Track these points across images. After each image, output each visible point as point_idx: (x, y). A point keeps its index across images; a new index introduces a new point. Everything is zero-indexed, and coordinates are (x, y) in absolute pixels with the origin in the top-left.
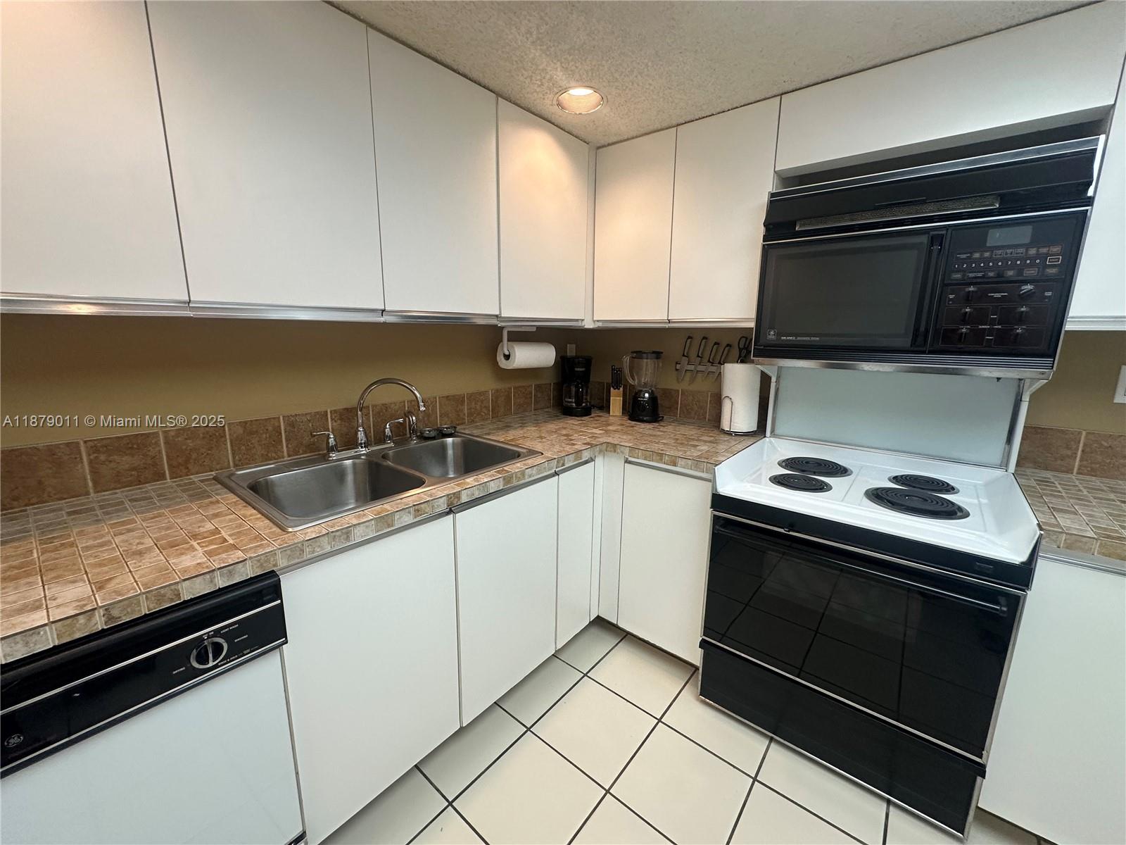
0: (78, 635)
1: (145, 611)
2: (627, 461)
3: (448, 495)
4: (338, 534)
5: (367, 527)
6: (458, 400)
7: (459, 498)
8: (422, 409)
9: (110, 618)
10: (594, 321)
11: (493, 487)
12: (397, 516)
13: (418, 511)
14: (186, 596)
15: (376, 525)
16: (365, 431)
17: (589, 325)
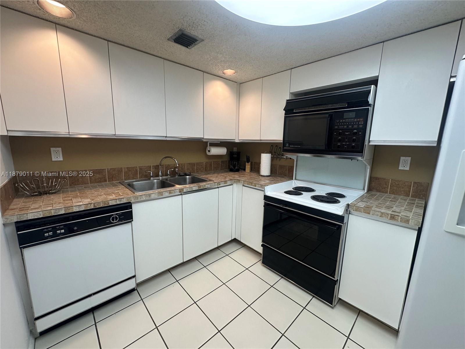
0: (88, 209)
1: (102, 206)
2: (243, 186)
3: (179, 189)
4: (147, 195)
5: (155, 195)
6: (193, 165)
7: (183, 190)
8: (177, 165)
9: (95, 206)
10: (239, 140)
11: (194, 189)
12: (164, 193)
13: (170, 192)
14: (110, 204)
15: (158, 194)
17: (237, 141)
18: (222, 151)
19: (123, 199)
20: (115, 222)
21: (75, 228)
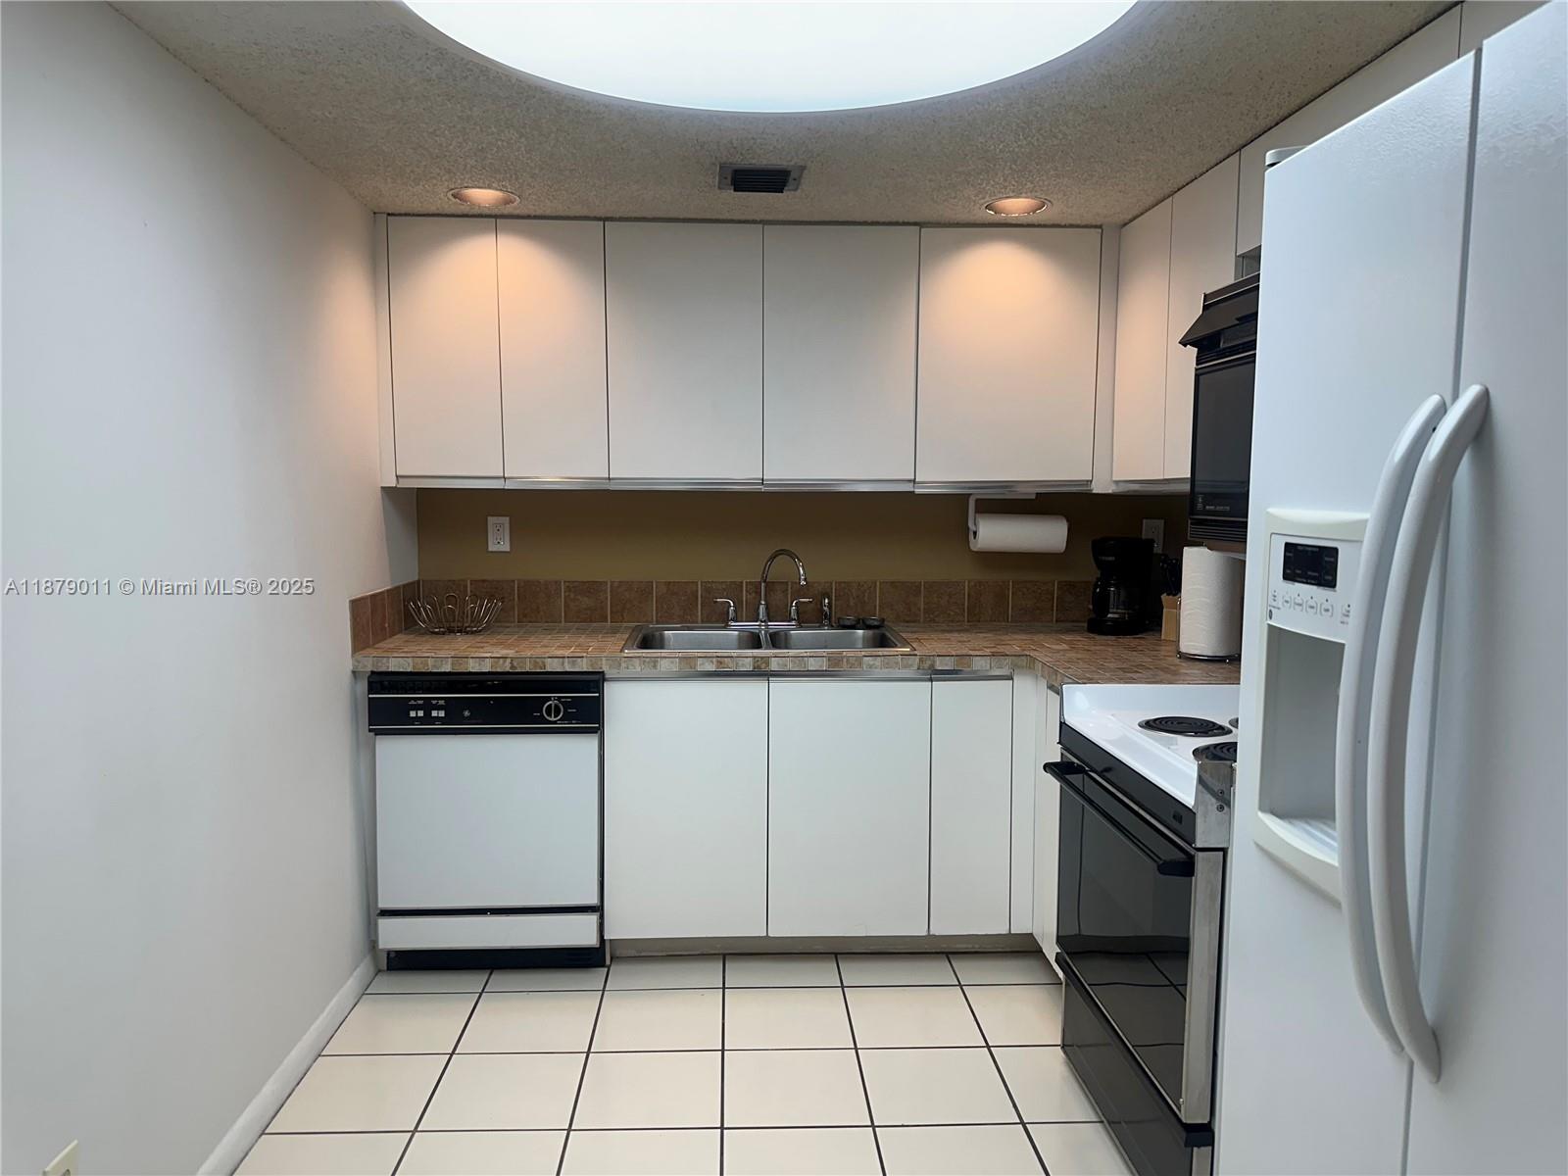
1: (528, 670)
3: (755, 657)
4: (648, 660)
5: (672, 662)
7: (768, 664)
8: (803, 583)
9: (512, 667)
11: (813, 665)
13: (721, 663)
14: (549, 669)
15: (680, 663)
16: (767, 605)
18: (1048, 535)
19: (579, 660)
20: (553, 719)
21: (467, 713)
